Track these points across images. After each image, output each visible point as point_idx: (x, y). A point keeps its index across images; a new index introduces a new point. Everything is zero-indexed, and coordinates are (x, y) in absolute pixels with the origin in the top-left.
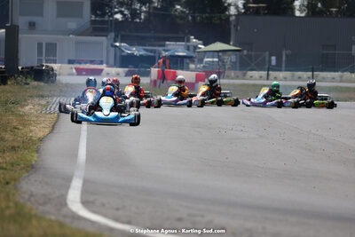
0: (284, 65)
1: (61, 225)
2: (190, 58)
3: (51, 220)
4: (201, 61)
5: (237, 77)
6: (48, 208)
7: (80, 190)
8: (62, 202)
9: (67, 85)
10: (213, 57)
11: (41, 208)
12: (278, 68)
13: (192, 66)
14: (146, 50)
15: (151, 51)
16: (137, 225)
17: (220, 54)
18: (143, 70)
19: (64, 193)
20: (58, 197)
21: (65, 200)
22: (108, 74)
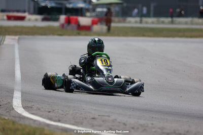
0: (152, 13)
1: (14, 123)
2: (88, 10)
3: (4, 119)
4: (94, 10)
5: (119, 22)
8: (12, 109)
10: (102, 7)
12: (148, 15)
13: (88, 14)
14: (56, 3)
15: (59, 4)
16: (65, 122)
17: (109, 6)
18: (54, 17)
19: (10, 101)
20: (6, 104)
21: (12, 106)
22: (29, 20)
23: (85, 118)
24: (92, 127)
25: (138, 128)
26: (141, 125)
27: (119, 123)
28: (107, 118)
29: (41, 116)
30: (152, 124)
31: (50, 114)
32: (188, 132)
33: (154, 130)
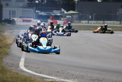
0: (94, 18)
1: (17, 74)
2: (62, 16)
3: (14, 72)
4: (65, 17)
5: (78, 23)
6: (13, 68)
7: (24, 61)
8: (18, 66)
9: (19, 25)
10: (69, 16)
11: (10, 68)
12: (92, 20)
13: (62, 19)
14: (47, 13)
15: (48, 14)
16: (43, 74)
17: (72, 15)
18: (45, 20)
19: (18, 63)
20: (16, 64)
21: (19, 65)
22: (33, 22)
23: (54, 72)
24: (56, 76)
25: (79, 77)
26: (81, 76)
27: (70, 74)
28: (65, 72)
29: (32, 71)
30: (87, 75)
31: (37, 69)
32: (103, 79)
33: (87, 78)
